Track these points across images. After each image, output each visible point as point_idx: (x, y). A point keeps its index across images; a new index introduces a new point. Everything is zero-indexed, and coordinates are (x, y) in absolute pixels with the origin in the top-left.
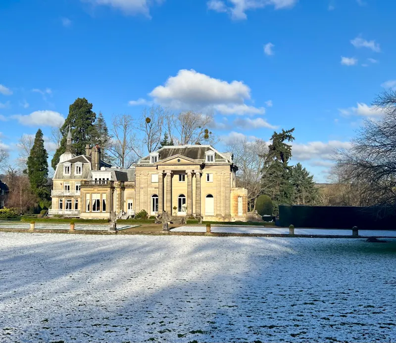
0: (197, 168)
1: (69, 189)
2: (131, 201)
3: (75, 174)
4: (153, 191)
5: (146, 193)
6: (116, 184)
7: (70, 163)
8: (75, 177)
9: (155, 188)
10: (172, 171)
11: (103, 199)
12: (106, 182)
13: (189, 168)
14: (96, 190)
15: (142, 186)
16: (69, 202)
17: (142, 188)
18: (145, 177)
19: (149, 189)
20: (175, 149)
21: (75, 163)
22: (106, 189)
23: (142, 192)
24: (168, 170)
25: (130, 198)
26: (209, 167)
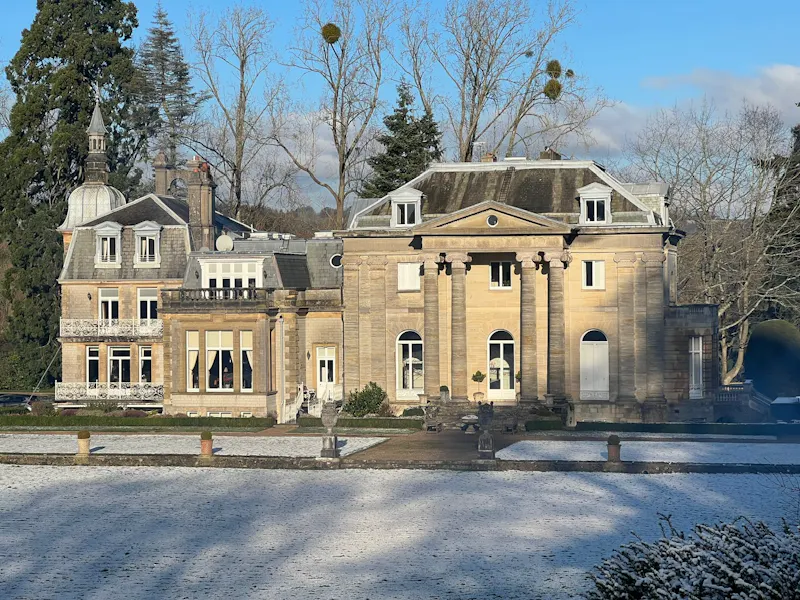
0: (554, 245)
1: (115, 315)
2: (328, 354)
3: (138, 263)
4: (404, 320)
5: (379, 327)
6: (279, 298)
7: (120, 227)
8: (136, 274)
9: (411, 310)
10: (469, 254)
11: (242, 349)
12: (246, 293)
13: (527, 247)
14: (218, 321)
15: (368, 303)
16: (120, 358)
17: (366, 311)
18: (377, 274)
19: (389, 314)
20: (472, 174)
21: (136, 227)
22: (251, 316)
23: (366, 322)
24: (458, 249)
25: (325, 344)
26: (590, 241)
